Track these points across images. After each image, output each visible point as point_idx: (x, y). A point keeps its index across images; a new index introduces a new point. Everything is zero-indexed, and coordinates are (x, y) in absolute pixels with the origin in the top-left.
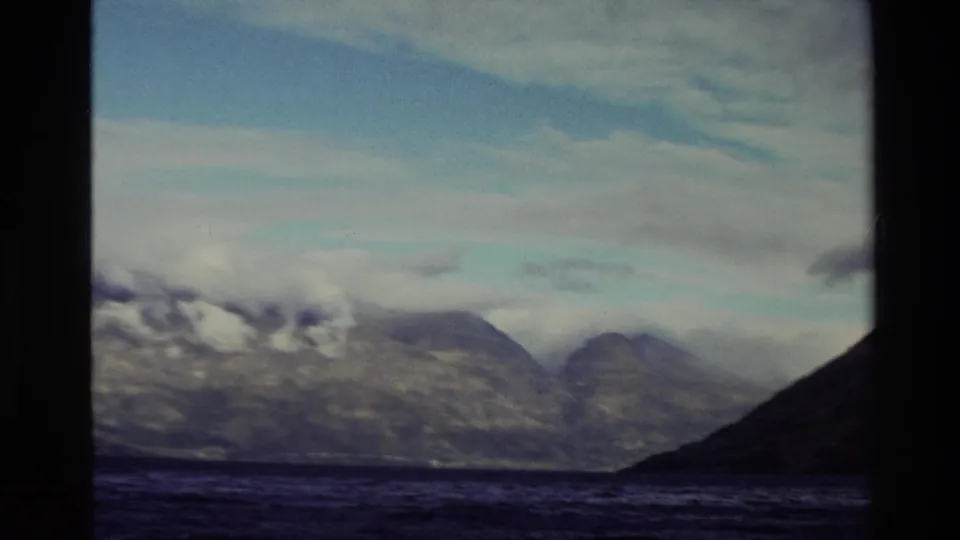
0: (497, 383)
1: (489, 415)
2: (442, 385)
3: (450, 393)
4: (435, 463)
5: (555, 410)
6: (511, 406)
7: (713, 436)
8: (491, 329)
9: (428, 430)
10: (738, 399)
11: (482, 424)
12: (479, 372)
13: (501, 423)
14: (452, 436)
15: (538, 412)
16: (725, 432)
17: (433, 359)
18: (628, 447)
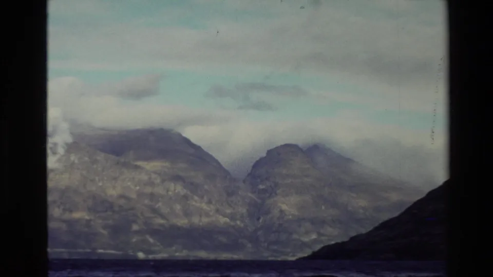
0: (193, 187)
1: (187, 214)
2: (148, 190)
3: (152, 196)
4: (141, 255)
5: (242, 210)
6: (204, 206)
7: (377, 229)
8: (187, 142)
9: (135, 227)
10: (394, 197)
11: (182, 222)
12: (177, 178)
13: (196, 220)
14: (155, 232)
15: (228, 211)
16: (386, 225)
17: (137, 167)
18: (306, 239)
